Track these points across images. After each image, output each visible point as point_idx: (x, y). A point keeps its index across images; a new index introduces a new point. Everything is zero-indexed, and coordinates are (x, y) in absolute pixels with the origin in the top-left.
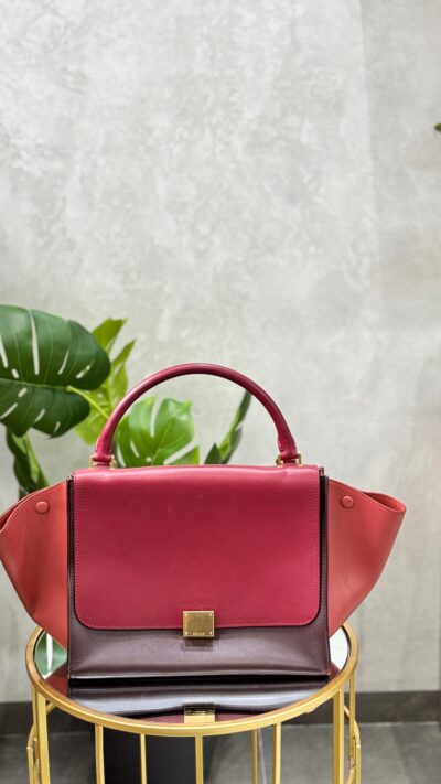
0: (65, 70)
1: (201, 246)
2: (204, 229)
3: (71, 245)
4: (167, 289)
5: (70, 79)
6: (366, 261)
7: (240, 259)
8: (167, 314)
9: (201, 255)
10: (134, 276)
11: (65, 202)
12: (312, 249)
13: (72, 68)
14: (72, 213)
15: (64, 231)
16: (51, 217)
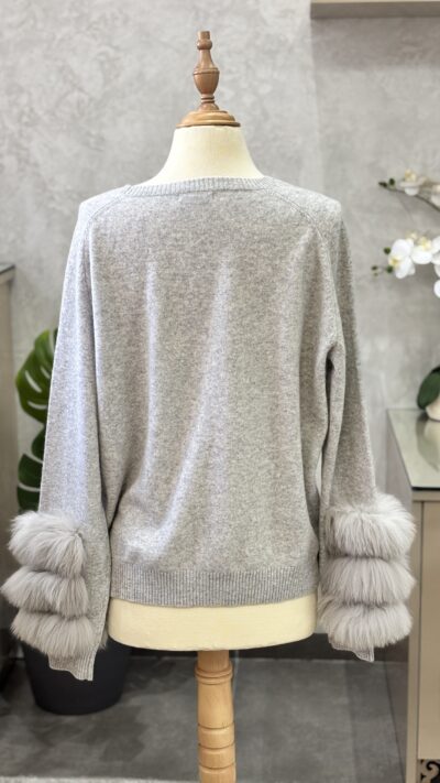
0: (89, 134)
5: (92, 140)
13: (94, 132)
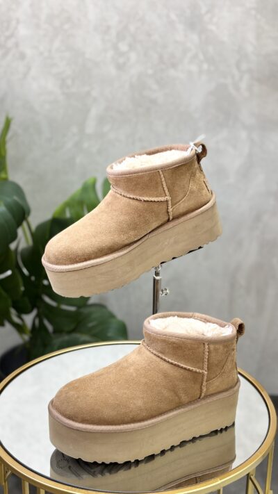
1: (121, 60)
2: (123, 47)
3: (22, 56)
4: (94, 93)
6: (246, 77)
7: (150, 72)
8: (94, 112)
9: (120, 67)
10: (69, 82)
11: (18, 22)
12: (205, 66)
14: (23, 31)
15: (17, 45)
16: (7, 33)
